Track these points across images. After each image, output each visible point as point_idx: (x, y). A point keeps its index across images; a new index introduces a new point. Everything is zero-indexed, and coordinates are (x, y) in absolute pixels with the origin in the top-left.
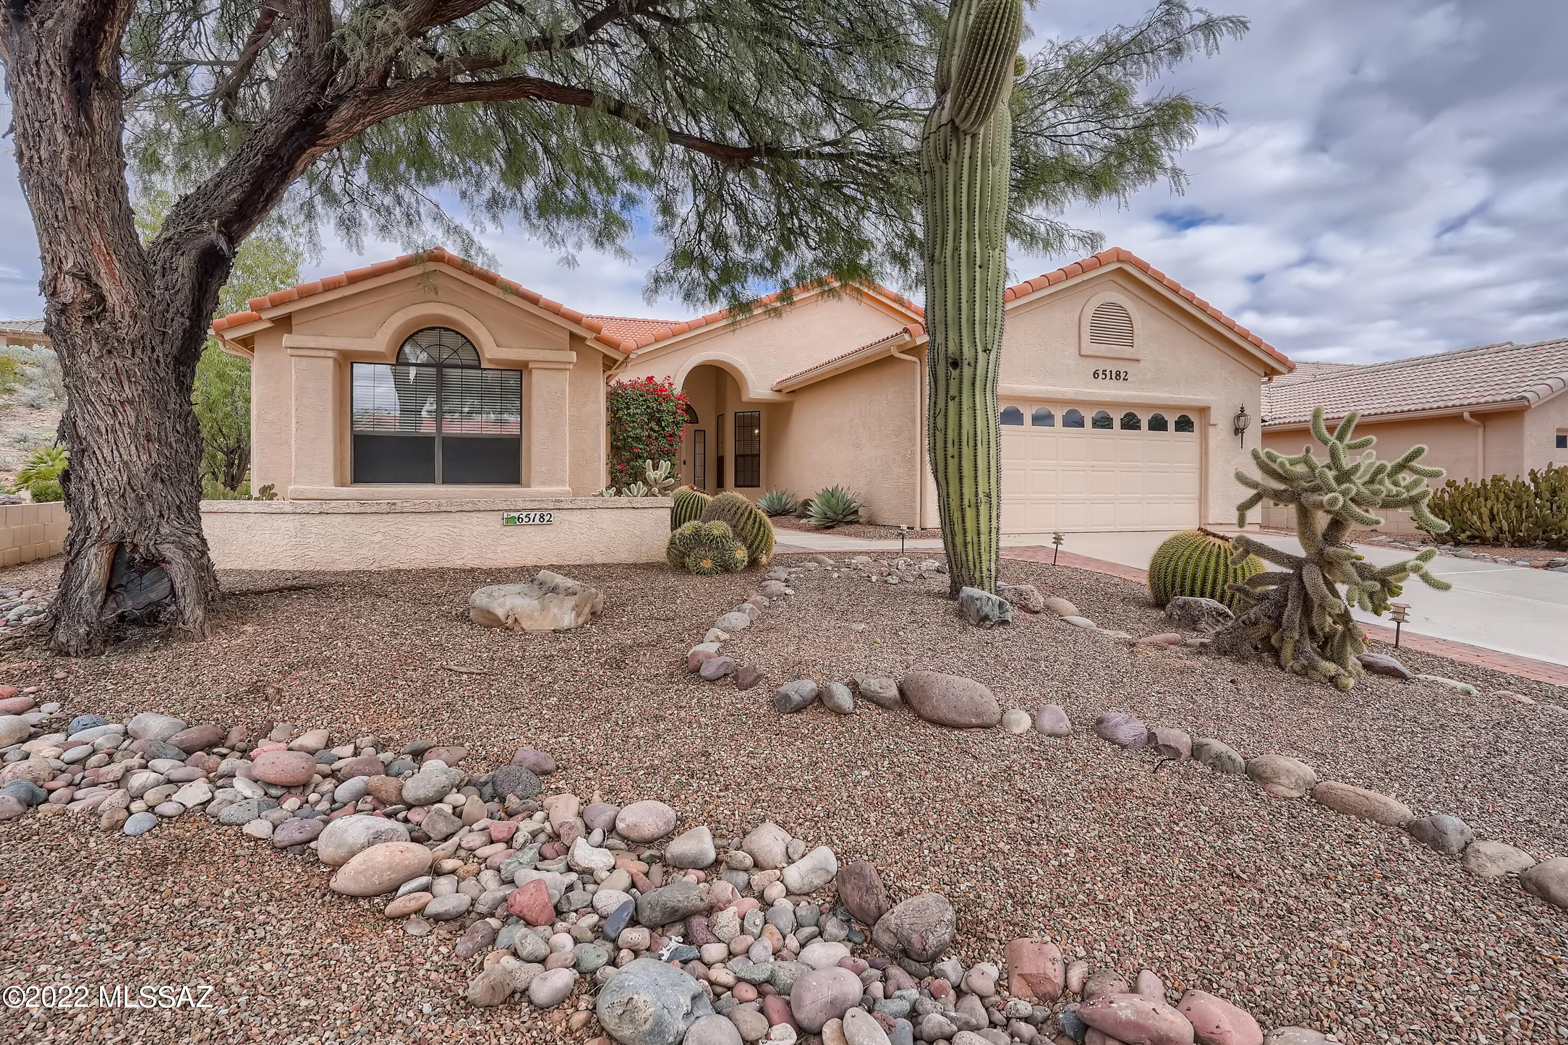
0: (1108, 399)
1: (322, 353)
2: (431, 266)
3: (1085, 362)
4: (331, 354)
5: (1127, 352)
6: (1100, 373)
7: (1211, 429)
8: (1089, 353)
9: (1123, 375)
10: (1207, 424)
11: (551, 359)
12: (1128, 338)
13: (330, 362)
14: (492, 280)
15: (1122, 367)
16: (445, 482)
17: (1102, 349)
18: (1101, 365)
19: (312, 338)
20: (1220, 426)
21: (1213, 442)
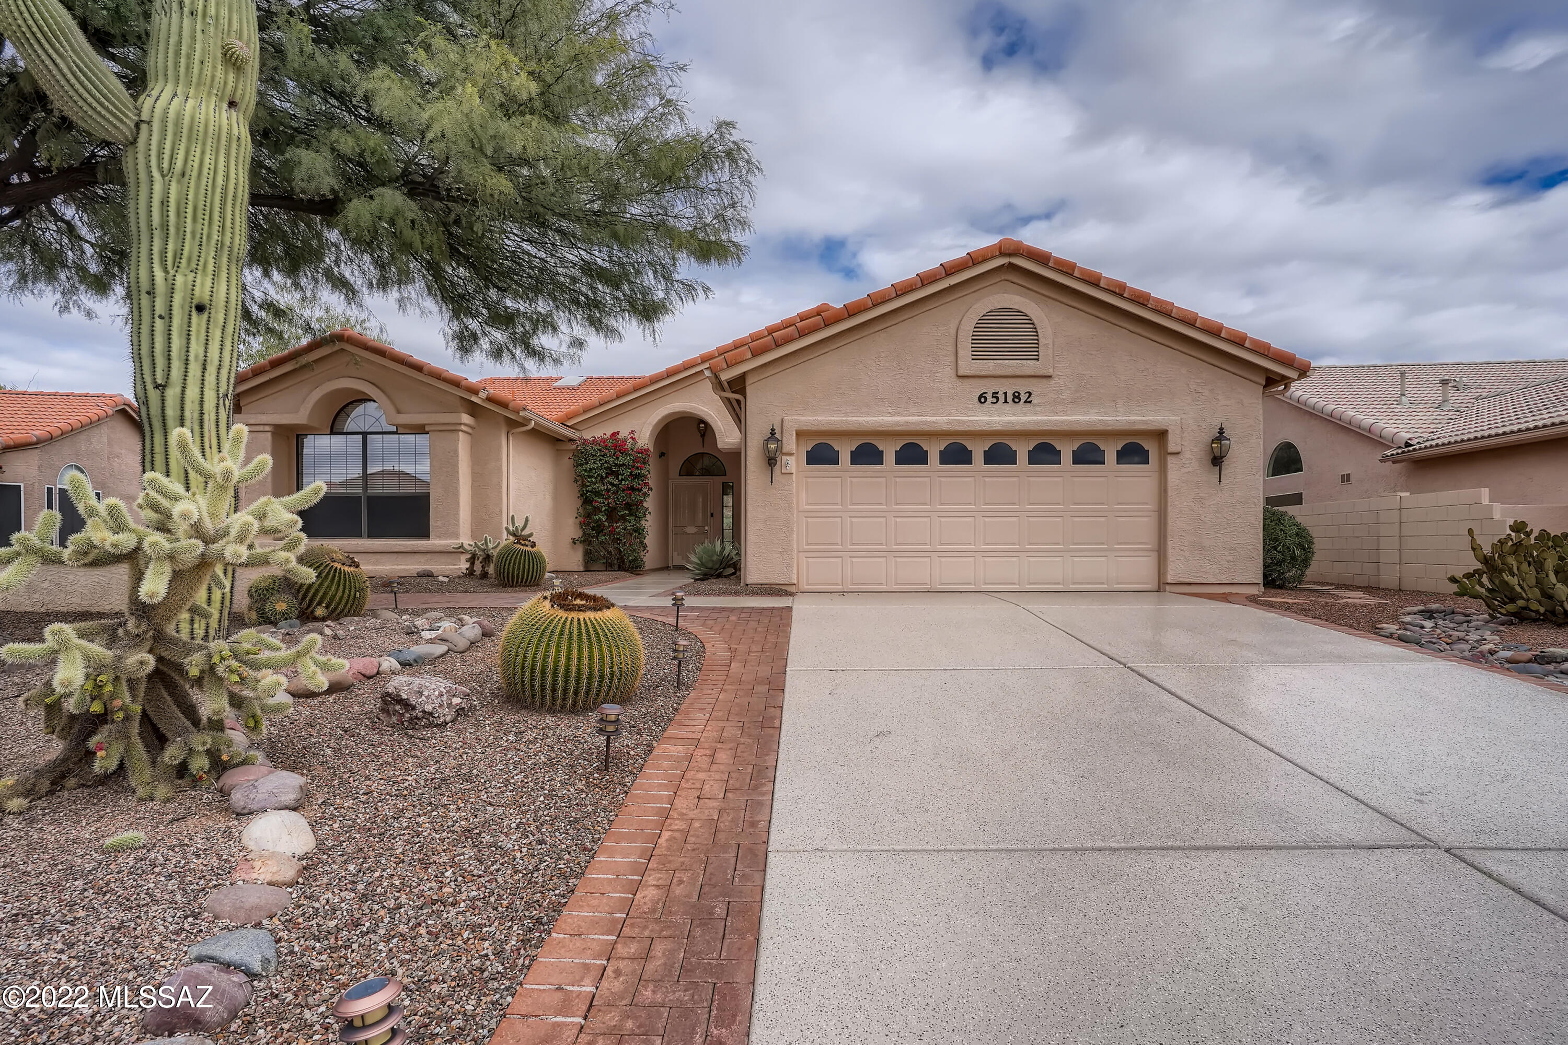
0: (999, 428)
1: (261, 428)
2: (338, 346)
3: (967, 384)
4: (267, 428)
5: (1030, 367)
6: (989, 396)
7: (1170, 459)
8: (968, 373)
9: (1024, 397)
10: (1164, 454)
11: (442, 421)
12: (1032, 349)
13: (269, 435)
14: (381, 352)
15: (1022, 387)
16: (371, 535)
17: (989, 367)
18: (989, 387)
19: (253, 416)
20: (1187, 454)
21: (1173, 477)
